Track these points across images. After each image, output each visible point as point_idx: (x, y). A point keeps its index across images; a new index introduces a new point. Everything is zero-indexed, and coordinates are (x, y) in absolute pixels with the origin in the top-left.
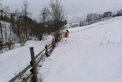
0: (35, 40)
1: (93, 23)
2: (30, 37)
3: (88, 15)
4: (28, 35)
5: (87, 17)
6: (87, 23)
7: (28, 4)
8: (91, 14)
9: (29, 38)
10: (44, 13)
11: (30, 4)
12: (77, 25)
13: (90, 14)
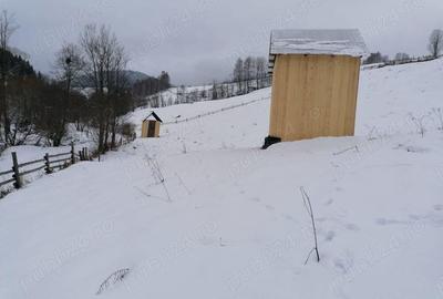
0: (37, 144)
1: (255, 89)
2: (19, 136)
3: (240, 61)
4: (12, 127)
5: (234, 67)
6: (236, 88)
7: (14, 29)
8: (248, 60)
9: (17, 137)
10: (68, 61)
11: (18, 27)
12: (203, 95)
13: (244, 59)
